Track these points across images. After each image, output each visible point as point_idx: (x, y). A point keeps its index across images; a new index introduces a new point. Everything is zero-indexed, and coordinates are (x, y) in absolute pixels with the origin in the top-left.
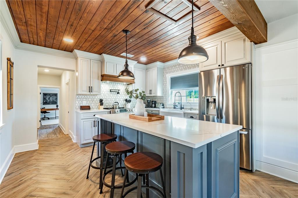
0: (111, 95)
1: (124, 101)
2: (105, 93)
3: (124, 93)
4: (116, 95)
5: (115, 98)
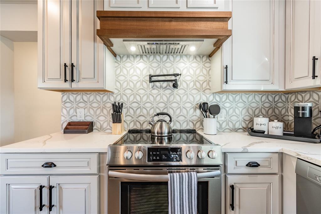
1: (195, 110)
2: (135, 86)
3: (195, 84)
4: (170, 91)
5: (165, 99)
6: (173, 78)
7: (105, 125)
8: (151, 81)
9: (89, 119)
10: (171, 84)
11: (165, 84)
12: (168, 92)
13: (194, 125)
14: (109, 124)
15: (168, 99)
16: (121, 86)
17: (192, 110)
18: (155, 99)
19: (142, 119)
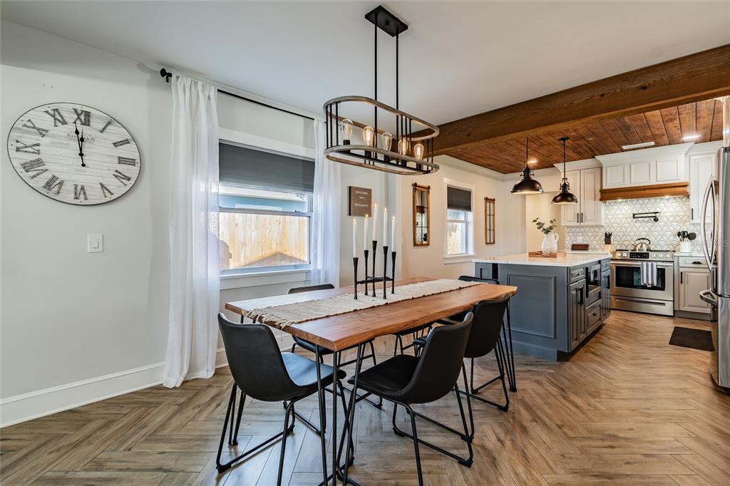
0: (638, 224)
1: (675, 237)
2: (621, 221)
3: (675, 218)
4: (651, 224)
5: (647, 229)
6: (654, 215)
7: (597, 247)
8: (634, 218)
9: (585, 243)
10: (653, 219)
11: (647, 219)
12: (649, 224)
13: (675, 248)
14: (600, 246)
15: (650, 229)
16: (610, 221)
17: (672, 237)
18: (638, 230)
19: (626, 243)
